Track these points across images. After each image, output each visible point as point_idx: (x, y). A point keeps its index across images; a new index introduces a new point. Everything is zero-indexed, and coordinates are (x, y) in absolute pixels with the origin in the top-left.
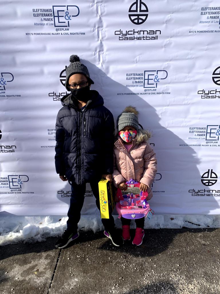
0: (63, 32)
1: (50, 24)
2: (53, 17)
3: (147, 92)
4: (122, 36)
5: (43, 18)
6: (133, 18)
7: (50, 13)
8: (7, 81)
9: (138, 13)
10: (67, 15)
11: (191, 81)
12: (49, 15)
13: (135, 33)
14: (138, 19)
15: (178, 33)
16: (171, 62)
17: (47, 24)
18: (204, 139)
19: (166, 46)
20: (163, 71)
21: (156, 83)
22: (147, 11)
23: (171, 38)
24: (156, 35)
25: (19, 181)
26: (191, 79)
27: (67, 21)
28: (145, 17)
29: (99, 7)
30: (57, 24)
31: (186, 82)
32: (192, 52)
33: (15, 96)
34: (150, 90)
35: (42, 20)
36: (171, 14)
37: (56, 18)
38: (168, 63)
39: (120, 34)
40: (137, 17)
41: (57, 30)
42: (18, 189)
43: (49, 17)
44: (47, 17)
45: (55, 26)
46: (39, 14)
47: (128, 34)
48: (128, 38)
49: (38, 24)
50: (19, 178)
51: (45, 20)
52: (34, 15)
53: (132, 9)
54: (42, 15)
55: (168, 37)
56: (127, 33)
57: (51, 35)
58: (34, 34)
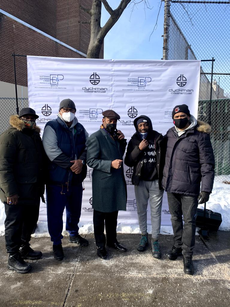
0: (94, 120)
2: (89, 114)
5: (84, 114)
6: (130, 115)
7: (88, 112)
9: (133, 113)
10: (96, 113)
13: (131, 122)
14: (132, 116)
17: (86, 117)
22: (137, 112)
27: (96, 116)
28: (136, 115)
30: (91, 116)
35: (83, 115)
37: (91, 114)
39: (123, 122)
40: (132, 115)
41: (91, 119)
44: (86, 114)
48: (127, 124)
49: (82, 117)
52: (80, 112)
53: (129, 111)
54: (84, 112)
56: (127, 122)
57: (88, 122)
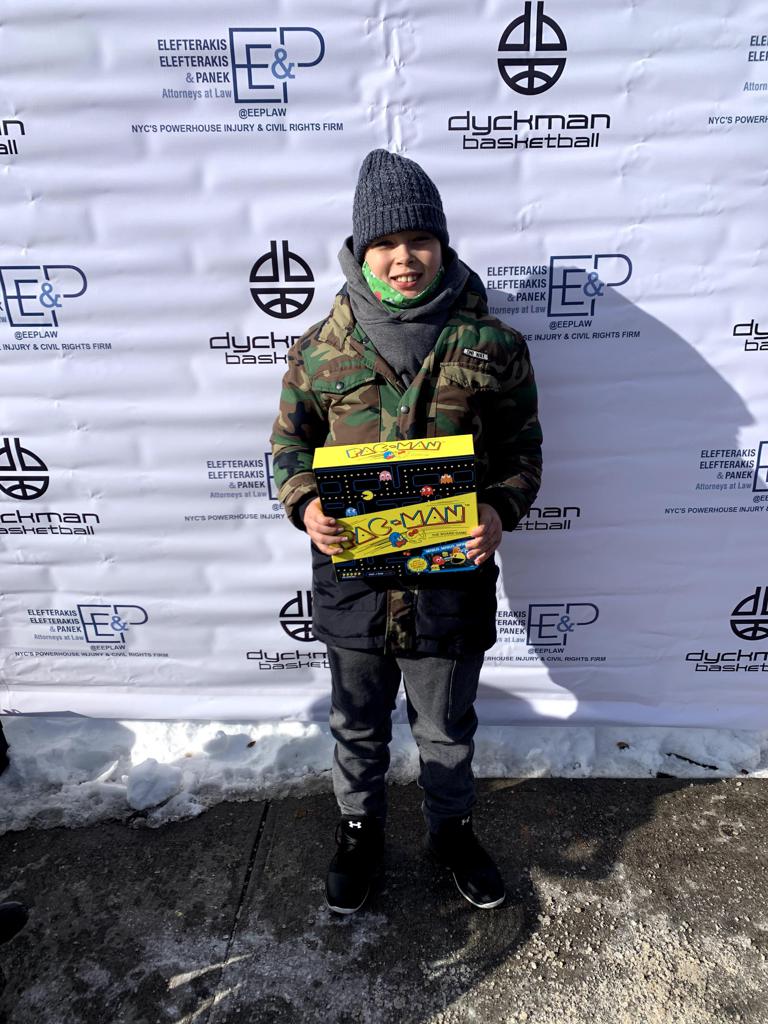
0: (264, 120)
1: (219, 94)
2: (229, 69)
3: (557, 331)
4: (474, 134)
5: (193, 71)
6: (512, 71)
7: (221, 53)
8: (65, 296)
9: (533, 53)
10: (279, 61)
11: (712, 292)
12: (217, 61)
13: (518, 124)
14: (531, 75)
15: (672, 123)
16: (645, 226)
17: (208, 94)
18: (749, 486)
19: (628, 168)
20: (616, 259)
21: (593, 298)
22: (562, 46)
23: (644, 141)
24: (593, 131)
25: (117, 620)
26: (713, 286)
27: (278, 84)
28: (555, 68)
29: (394, 33)
30: (244, 91)
31: (695, 295)
32: (717, 189)
33: (92, 346)
34: (571, 323)
35: (189, 78)
36: (644, 57)
38: (633, 230)
39: (468, 128)
41: (243, 114)
42: (113, 645)
43: (215, 69)
44: (208, 70)
45: (237, 101)
46: (179, 58)
47: (495, 128)
48: (494, 143)
49: (177, 94)
50: (116, 612)
51: (201, 80)
52: (163, 61)
53: (509, 41)
54: (193, 61)
55: (634, 138)
56: (493, 124)
57: (223, 133)
58: (163, 128)
